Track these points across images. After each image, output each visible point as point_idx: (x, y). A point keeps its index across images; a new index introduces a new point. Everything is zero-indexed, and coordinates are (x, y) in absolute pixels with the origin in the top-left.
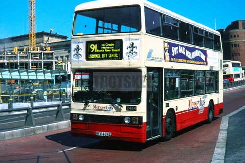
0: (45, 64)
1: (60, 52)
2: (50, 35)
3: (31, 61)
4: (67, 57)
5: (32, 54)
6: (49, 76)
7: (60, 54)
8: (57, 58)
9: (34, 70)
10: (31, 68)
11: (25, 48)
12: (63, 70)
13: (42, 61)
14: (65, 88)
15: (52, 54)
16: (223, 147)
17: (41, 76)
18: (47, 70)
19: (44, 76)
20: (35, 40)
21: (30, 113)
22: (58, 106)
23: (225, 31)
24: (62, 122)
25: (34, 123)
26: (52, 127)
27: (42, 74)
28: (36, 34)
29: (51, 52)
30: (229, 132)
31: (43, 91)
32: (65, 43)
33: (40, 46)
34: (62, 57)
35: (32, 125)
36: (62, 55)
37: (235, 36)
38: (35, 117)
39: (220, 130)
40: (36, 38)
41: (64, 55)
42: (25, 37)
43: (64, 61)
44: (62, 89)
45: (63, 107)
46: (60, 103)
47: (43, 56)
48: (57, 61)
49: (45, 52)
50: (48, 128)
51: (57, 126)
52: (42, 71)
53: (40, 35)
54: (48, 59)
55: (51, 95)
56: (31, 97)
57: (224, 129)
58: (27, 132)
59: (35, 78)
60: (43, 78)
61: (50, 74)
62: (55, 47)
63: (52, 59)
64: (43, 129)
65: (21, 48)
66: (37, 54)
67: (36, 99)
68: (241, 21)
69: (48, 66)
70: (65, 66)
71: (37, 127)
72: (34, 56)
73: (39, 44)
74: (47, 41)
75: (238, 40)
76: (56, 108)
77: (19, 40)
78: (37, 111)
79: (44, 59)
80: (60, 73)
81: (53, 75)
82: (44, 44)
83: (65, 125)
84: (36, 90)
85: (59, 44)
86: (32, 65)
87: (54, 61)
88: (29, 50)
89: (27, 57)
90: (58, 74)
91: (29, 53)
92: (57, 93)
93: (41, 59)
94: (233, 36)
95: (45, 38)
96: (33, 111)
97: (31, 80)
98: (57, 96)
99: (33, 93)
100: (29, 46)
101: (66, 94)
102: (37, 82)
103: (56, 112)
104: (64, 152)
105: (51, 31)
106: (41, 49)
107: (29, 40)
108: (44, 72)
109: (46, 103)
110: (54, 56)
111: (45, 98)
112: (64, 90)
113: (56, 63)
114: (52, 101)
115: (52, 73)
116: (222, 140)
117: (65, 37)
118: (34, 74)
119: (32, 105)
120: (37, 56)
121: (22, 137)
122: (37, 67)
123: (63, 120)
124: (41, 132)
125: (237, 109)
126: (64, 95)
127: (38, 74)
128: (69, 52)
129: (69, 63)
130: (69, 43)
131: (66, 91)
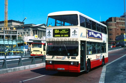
0: (12, 36)
1: (21, 31)
3: (5, 34)
4: (24, 33)
5: (6, 31)
7: (20, 31)
8: (19, 33)
9: (7, 40)
10: (5, 38)
11: (2, 28)
12: (22, 40)
13: (11, 35)
14: (23, 49)
15: (16, 31)
16: (103, 81)
17: (10, 43)
18: (13, 39)
19: (12, 43)
21: (5, 62)
22: (20, 58)
23: (105, 22)
24: (22, 67)
25: (7, 67)
26: (16, 69)
27: (11, 42)
28: (8, 21)
30: (106, 74)
32: (23, 26)
33: (10, 27)
34: (21, 33)
35: (6, 68)
36: (21, 32)
37: (110, 25)
38: (7, 64)
39: (102, 72)
40: (8, 23)
41: (22, 32)
42: (3, 22)
43: (22, 35)
44: (21, 49)
45: (22, 59)
47: (12, 32)
48: (19, 35)
49: (12, 30)
50: (14, 69)
51: (19, 69)
53: (10, 21)
54: (14, 34)
55: (15, 53)
56: (5, 53)
58: (3, 71)
59: (7, 44)
60: (12, 44)
61: (15, 42)
62: (18, 28)
63: (16, 34)
64: (12, 70)
65: (0, 28)
68: (113, 17)
69: (14, 37)
70: (23, 37)
71: (8, 69)
73: (10, 26)
75: (112, 27)
78: (8, 60)
79: (12, 34)
80: (20, 41)
81: (17, 42)
83: (23, 68)
86: (6, 37)
87: (17, 35)
88: (4, 29)
89: (3, 33)
91: (4, 30)
92: (19, 52)
93: (10, 34)
94: (109, 25)
95: (13, 23)
97: (5, 44)
99: (6, 51)
100: (4, 27)
101: (23, 52)
102: (8, 46)
103: (18, 61)
106: (11, 29)
107: (5, 24)
108: (12, 41)
109: (13, 57)
110: (17, 32)
112: (22, 50)
113: (18, 36)
114: (16, 55)
115: (16, 41)
116: (102, 77)
117: (23, 23)
119: (5, 57)
120: (8, 32)
122: (8, 38)
123: (22, 66)
124: (11, 71)
125: (111, 62)
126: (22, 52)
127: (9, 42)
128: (25, 30)
129: (25, 36)
130: (25, 26)
131: (23, 50)
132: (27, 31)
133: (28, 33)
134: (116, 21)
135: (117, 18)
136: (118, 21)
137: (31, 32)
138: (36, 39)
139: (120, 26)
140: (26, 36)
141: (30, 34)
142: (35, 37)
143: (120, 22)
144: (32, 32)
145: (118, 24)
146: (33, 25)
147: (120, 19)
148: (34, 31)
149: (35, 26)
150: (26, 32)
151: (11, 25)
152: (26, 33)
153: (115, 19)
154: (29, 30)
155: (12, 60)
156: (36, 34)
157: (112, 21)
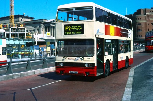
0: (20, 35)
1: (29, 28)
2: (23, 17)
3: (11, 33)
4: (34, 30)
5: (11, 28)
6: (22, 42)
7: (29, 29)
8: (27, 31)
9: (13, 39)
10: (11, 37)
11: (7, 25)
12: (31, 39)
13: (18, 33)
14: (32, 50)
15: (24, 29)
16: (130, 87)
17: (17, 42)
18: (21, 38)
19: (19, 42)
20: (13, 20)
21: (10, 66)
22: (28, 61)
23: (132, 15)
24: (30, 71)
25: (12, 72)
26: (24, 74)
27: (18, 41)
28: (14, 16)
29: (24, 27)
30: (134, 78)
31: (18, 52)
32: (33, 22)
33: (17, 24)
34: (31, 31)
35: (11, 73)
36: (30, 29)
37: (139, 19)
38: (13, 68)
40: (14, 18)
41: (32, 29)
42: (8, 18)
43: (32, 33)
45: (31, 62)
46: (29, 59)
47: (19, 30)
48: (27, 33)
49: (20, 27)
50: (21, 74)
51: (27, 74)
52: (18, 39)
53: (17, 17)
54: (21, 32)
55: (23, 54)
56: (10, 55)
57: (131, 76)
58: (8, 77)
59: (13, 43)
60: (18, 43)
61: (23, 41)
62: (26, 24)
63: (24, 31)
64: (18, 75)
65: (5, 24)
66: (15, 28)
67: (14, 57)
68: (142, 9)
69: (22, 36)
70: (32, 36)
71: (14, 74)
72: (13, 30)
73: (16, 22)
74: (21, 20)
75: (141, 21)
76: (26, 62)
77: (3, 20)
78: (15, 64)
79: (19, 32)
80: (29, 40)
81: (25, 42)
82: (19, 23)
83: (32, 73)
84: (14, 51)
85: (29, 22)
86: (12, 35)
87: (25, 33)
88: (9, 26)
89: (8, 30)
90: (28, 41)
91: (10, 28)
92: (28, 53)
93: (17, 31)
94: (138, 19)
95: (20, 19)
96: (12, 64)
97: (11, 44)
98: (27, 55)
99: (12, 53)
100: (10, 23)
101: (33, 54)
102: (14, 46)
103: (26, 65)
104: (31, 90)
105: (24, 14)
106: (18, 26)
107: (10, 20)
108: (19, 40)
109: (20, 59)
110: (26, 30)
111: (20, 56)
112: (31, 51)
113: (27, 34)
114: (24, 58)
115: (24, 40)
116: (130, 83)
117: (33, 18)
118: (13, 41)
119: (11, 60)
120: (15, 30)
121: (4, 80)
122: (14, 37)
123: (31, 70)
124: (17, 77)
125: (139, 64)
126: (31, 54)
127: (15, 41)
128: (35, 27)
129: (35, 34)
130: (35, 22)
131: (33, 52)
132: (38, 28)
133: (38, 31)
134: (145, 14)
135: (147, 10)
136: (149, 14)
137: (42, 29)
138: (49, 37)
139: (150, 20)
140: (37, 34)
141: (41, 31)
142: (47, 35)
143: (151, 15)
144: (44, 29)
145: (148, 18)
146: (44, 20)
147: (150, 11)
148: (45, 28)
149: (46, 22)
150: (36, 29)
151: (18, 21)
152: (36, 31)
153: (145, 11)
154: (40, 27)
155: (19, 63)
156: (49, 31)
157: (141, 14)
